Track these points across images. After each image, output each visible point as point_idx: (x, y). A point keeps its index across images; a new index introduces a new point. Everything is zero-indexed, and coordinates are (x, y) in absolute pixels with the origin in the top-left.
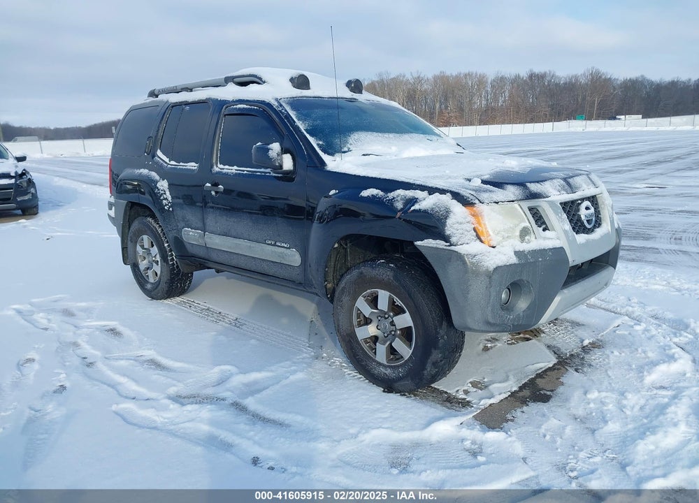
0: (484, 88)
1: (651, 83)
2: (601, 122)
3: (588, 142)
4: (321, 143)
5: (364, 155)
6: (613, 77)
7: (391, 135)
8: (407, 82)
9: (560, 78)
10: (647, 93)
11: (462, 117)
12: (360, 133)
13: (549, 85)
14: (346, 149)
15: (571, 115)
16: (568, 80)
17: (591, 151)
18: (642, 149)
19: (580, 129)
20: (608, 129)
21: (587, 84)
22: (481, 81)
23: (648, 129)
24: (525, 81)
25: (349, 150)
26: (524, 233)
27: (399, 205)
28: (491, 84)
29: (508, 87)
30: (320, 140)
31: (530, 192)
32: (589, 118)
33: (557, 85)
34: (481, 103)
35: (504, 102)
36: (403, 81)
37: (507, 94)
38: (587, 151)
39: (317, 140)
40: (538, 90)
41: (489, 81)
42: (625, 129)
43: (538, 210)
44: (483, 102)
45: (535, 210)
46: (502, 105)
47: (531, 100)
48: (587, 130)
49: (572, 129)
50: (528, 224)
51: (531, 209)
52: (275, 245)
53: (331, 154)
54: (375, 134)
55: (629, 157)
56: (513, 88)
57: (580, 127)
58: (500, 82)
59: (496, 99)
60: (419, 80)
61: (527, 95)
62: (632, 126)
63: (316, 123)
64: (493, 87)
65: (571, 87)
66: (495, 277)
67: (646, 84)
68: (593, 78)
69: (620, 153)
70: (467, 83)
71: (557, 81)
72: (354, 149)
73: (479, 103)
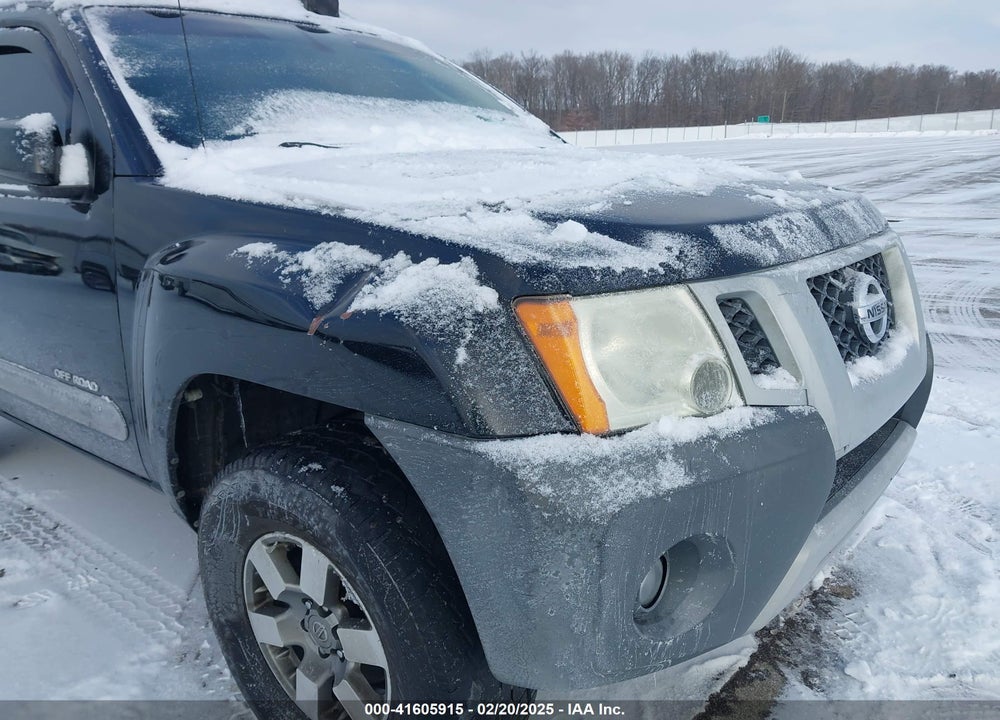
0: (628, 76)
1: (861, 71)
2: (792, 126)
3: (777, 153)
4: (165, 112)
5: (285, 145)
6: (808, 62)
7: (382, 103)
8: (517, 66)
9: (735, 63)
10: (855, 85)
11: (596, 118)
12: (294, 93)
13: (719, 72)
14: (238, 130)
15: (750, 116)
16: (746, 65)
17: (784, 165)
18: (853, 164)
19: (763, 136)
20: (803, 135)
21: (772, 72)
22: (624, 66)
23: (858, 135)
24: (687, 65)
25: (249, 133)
26: (707, 380)
27: (320, 295)
28: (638, 69)
29: (661, 75)
30: (168, 105)
31: (723, 252)
32: (776, 119)
33: (732, 72)
34: (623, 98)
35: (657, 95)
36: (510, 63)
37: (661, 84)
38: (776, 166)
39: (156, 104)
40: (705, 78)
41: (635, 65)
42: (825, 135)
43: (745, 305)
44: (627, 96)
45: (739, 307)
46: (653, 101)
47: (694, 95)
48: (774, 136)
49: (752, 136)
50: (718, 354)
51: (725, 303)
52: (70, 383)
53: (190, 142)
54: (338, 97)
55: (837, 174)
56: (668, 74)
57: (765, 132)
58: (651, 67)
59: (644, 92)
60: (534, 63)
61: (689, 86)
62: (836, 131)
63: (167, 64)
64: (640, 74)
65: (751, 74)
66: (616, 541)
67: (853, 71)
68: (780, 62)
69: (824, 168)
70: (602, 67)
71: (731, 67)
72: (264, 129)
73: (623, 97)
